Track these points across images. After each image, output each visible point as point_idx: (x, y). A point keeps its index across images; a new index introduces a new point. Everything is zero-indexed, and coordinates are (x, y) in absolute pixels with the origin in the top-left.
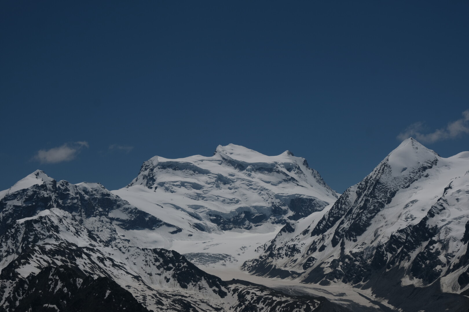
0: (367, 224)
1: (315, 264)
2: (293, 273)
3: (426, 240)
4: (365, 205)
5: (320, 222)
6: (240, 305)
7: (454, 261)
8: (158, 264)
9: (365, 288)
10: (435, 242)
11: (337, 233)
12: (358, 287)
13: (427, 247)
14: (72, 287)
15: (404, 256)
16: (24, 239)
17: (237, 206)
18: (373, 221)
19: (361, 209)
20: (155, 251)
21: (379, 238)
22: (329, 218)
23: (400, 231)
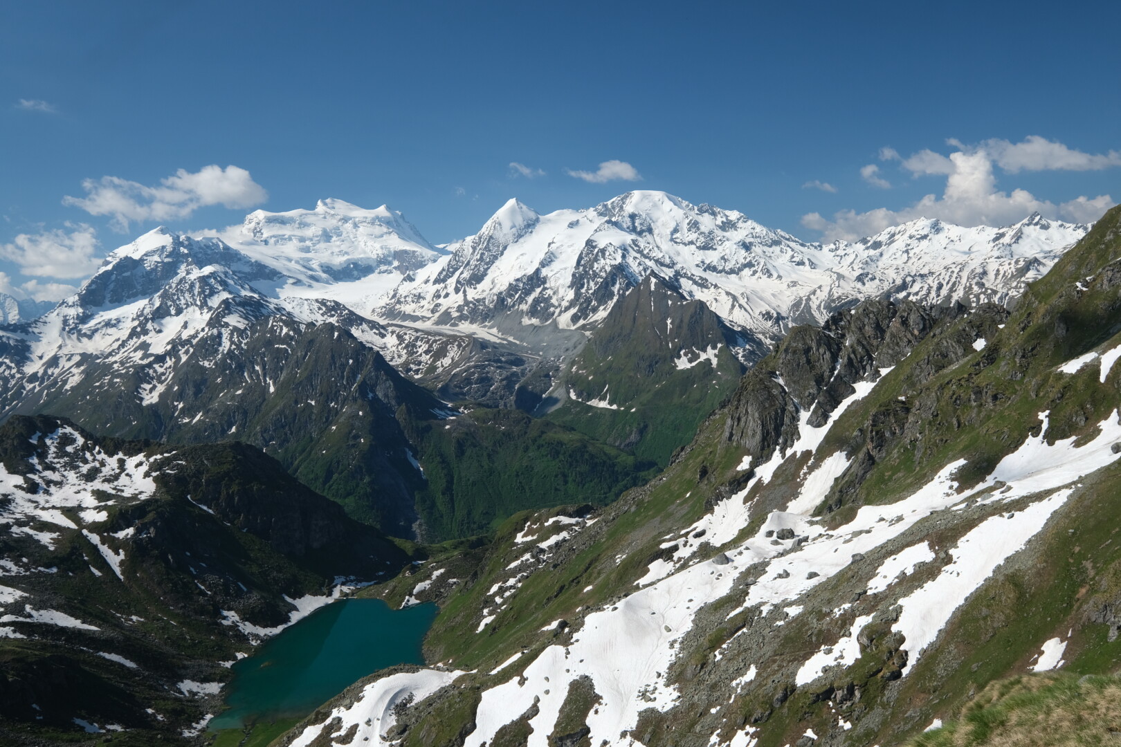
0: (485, 274)
1: (442, 309)
2: (423, 317)
3: (539, 286)
4: (481, 257)
5: (440, 273)
6: (400, 344)
7: (565, 304)
8: (321, 312)
9: (490, 327)
10: (547, 289)
11: (458, 282)
12: (485, 326)
13: (540, 293)
14: (297, 331)
15: (521, 300)
16: (200, 293)
17: (346, 258)
18: (489, 271)
19: (478, 261)
20: (317, 301)
21: (498, 286)
22: (448, 269)
23: (517, 280)
